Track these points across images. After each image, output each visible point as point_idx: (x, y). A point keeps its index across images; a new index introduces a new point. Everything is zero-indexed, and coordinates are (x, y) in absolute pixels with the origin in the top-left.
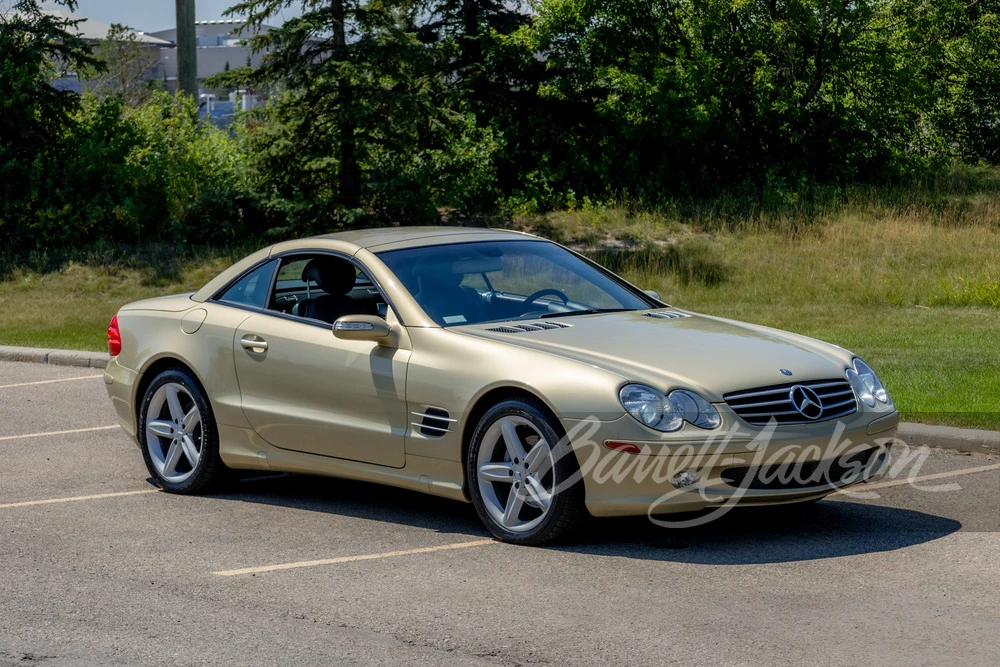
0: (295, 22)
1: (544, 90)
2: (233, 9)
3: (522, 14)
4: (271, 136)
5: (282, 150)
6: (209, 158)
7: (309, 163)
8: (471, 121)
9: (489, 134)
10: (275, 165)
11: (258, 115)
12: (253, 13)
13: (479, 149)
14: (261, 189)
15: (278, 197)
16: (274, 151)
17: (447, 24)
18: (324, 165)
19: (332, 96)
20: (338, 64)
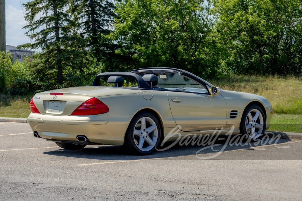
0: (44, 30)
1: (117, 51)
2: (26, 27)
3: (110, 30)
4: (37, 63)
5: (41, 67)
6: (18, 69)
7: (49, 71)
8: (95, 60)
9: (101, 64)
10: (39, 72)
11: (33, 57)
12: (32, 28)
13: (98, 68)
14: (34, 79)
15: (39, 81)
16: (38, 67)
17: (87, 33)
18: (53, 71)
19: (55, 52)
20: (58, 42)
